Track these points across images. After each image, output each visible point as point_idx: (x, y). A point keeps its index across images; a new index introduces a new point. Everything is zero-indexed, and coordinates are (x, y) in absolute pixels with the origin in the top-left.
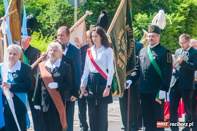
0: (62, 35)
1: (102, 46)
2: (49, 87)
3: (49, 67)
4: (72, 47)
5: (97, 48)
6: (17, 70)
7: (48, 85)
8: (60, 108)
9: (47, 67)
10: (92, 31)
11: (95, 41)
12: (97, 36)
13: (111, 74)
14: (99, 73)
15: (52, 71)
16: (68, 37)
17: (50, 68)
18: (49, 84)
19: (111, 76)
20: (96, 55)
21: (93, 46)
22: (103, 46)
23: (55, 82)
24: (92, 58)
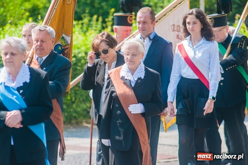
0: (144, 23)
1: (202, 38)
2: (130, 110)
3: (127, 79)
4: (158, 40)
5: (194, 41)
6: (24, 82)
7: (129, 108)
8: (144, 143)
9: (125, 78)
10: (188, 15)
11: (192, 30)
12: (195, 23)
13: (216, 80)
14: (199, 79)
15: (133, 85)
16: (153, 24)
17: (130, 80)
18: (130, 106)
19: (215, 84)
20: (193, 51)
21: (187, 38)
22: (204, 38)
23: (139, 103)
24: (187, 56)
